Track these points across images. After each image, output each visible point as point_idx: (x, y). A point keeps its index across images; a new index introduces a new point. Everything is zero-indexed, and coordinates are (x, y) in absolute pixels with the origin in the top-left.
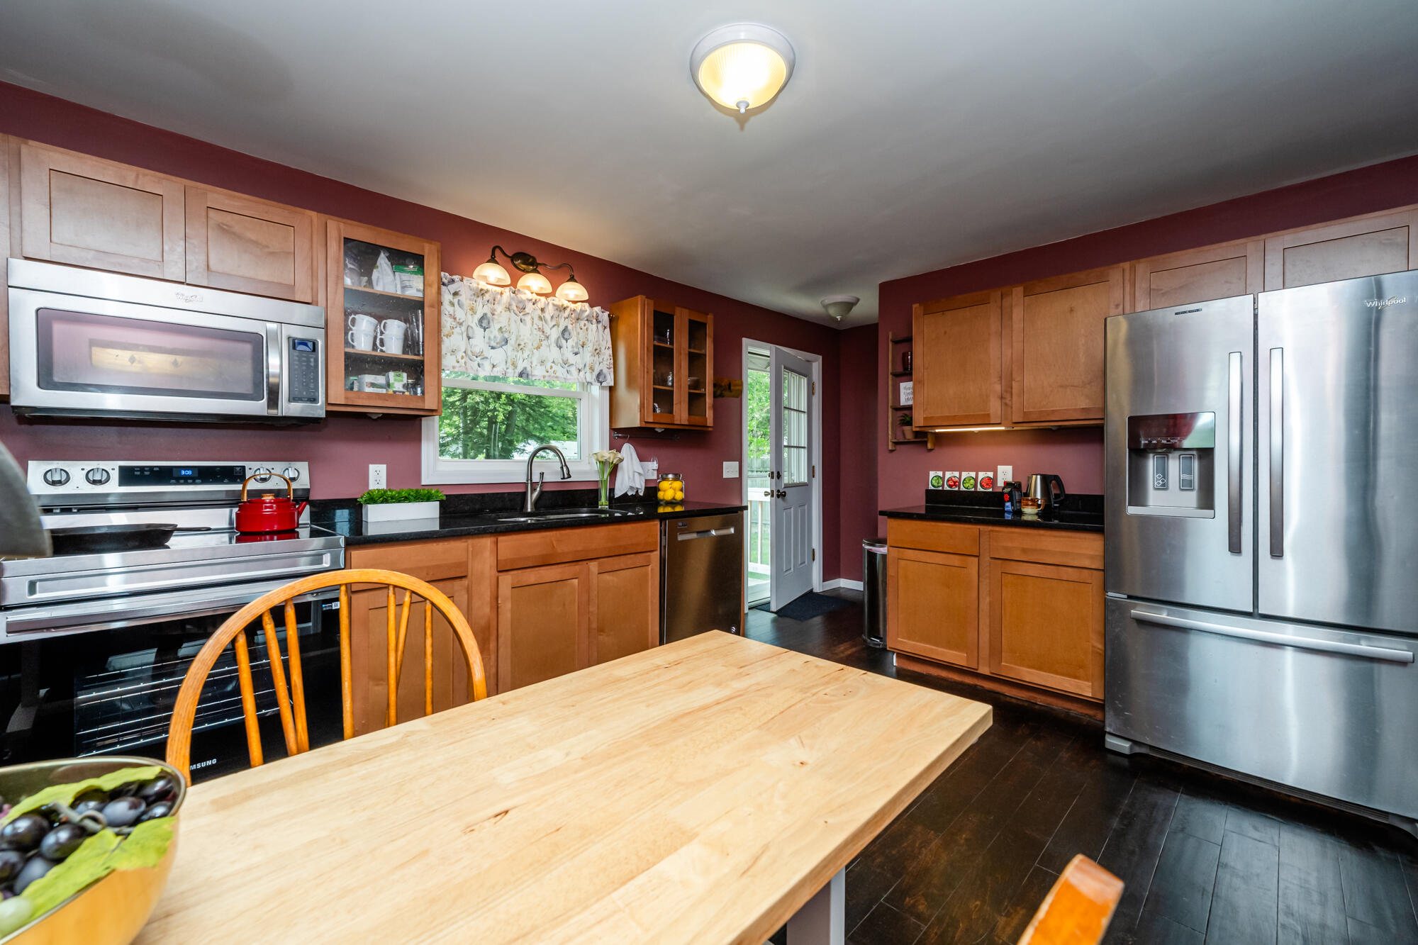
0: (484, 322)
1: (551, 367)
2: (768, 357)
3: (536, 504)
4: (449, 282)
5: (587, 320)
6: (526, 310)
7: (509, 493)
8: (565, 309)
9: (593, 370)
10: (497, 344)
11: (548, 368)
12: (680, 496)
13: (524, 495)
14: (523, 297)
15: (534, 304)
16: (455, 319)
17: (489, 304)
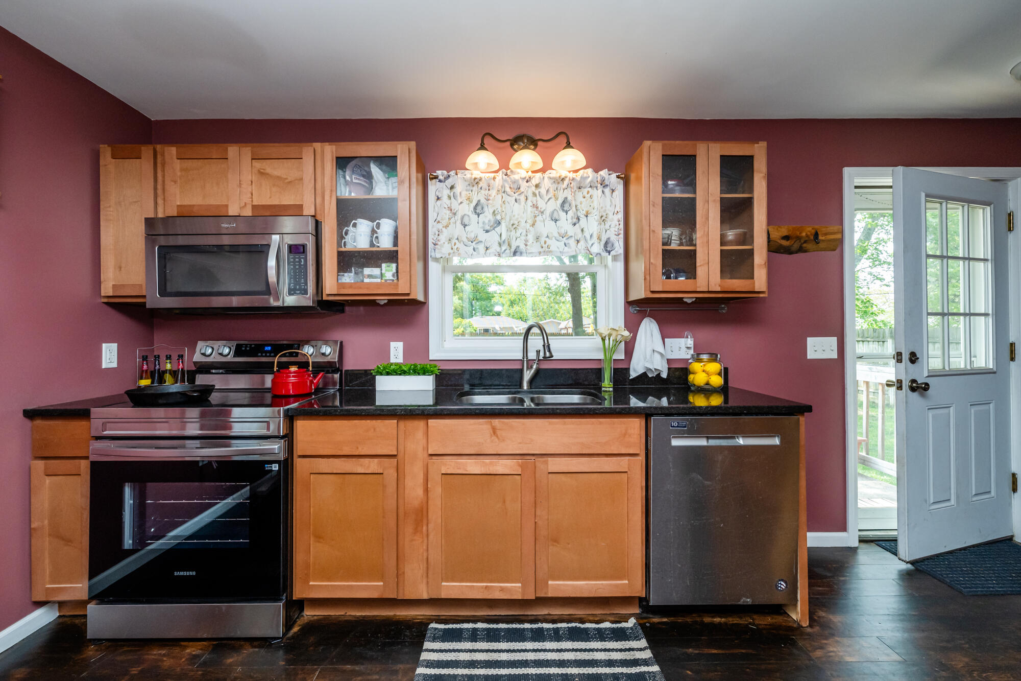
0: (478, 209)
1: (545, 243)
2: (891, 187)
3: (531, 382)
4: (445, 178)
5: (591, 187)
6: (521, 189)
7: (507, 370)
8: (563, 180)
9: (600, 240)
10: (491, 227)
11: (543, 243)
12: (717, 381)
13: (521, 371)
14: (516, 177)
15: (527, 182)
16: (451, 210)
17: (482, 191)
